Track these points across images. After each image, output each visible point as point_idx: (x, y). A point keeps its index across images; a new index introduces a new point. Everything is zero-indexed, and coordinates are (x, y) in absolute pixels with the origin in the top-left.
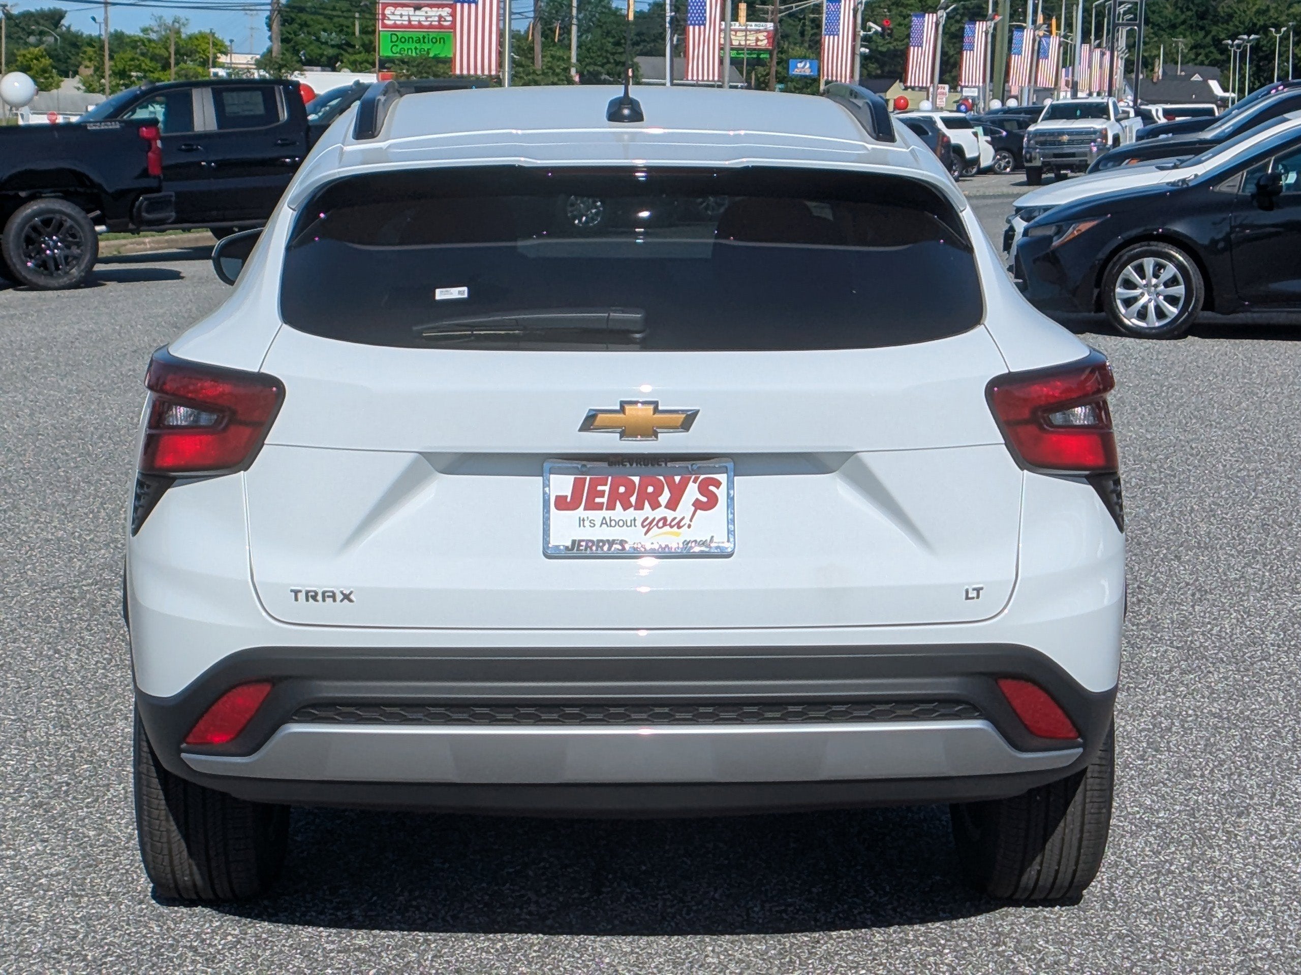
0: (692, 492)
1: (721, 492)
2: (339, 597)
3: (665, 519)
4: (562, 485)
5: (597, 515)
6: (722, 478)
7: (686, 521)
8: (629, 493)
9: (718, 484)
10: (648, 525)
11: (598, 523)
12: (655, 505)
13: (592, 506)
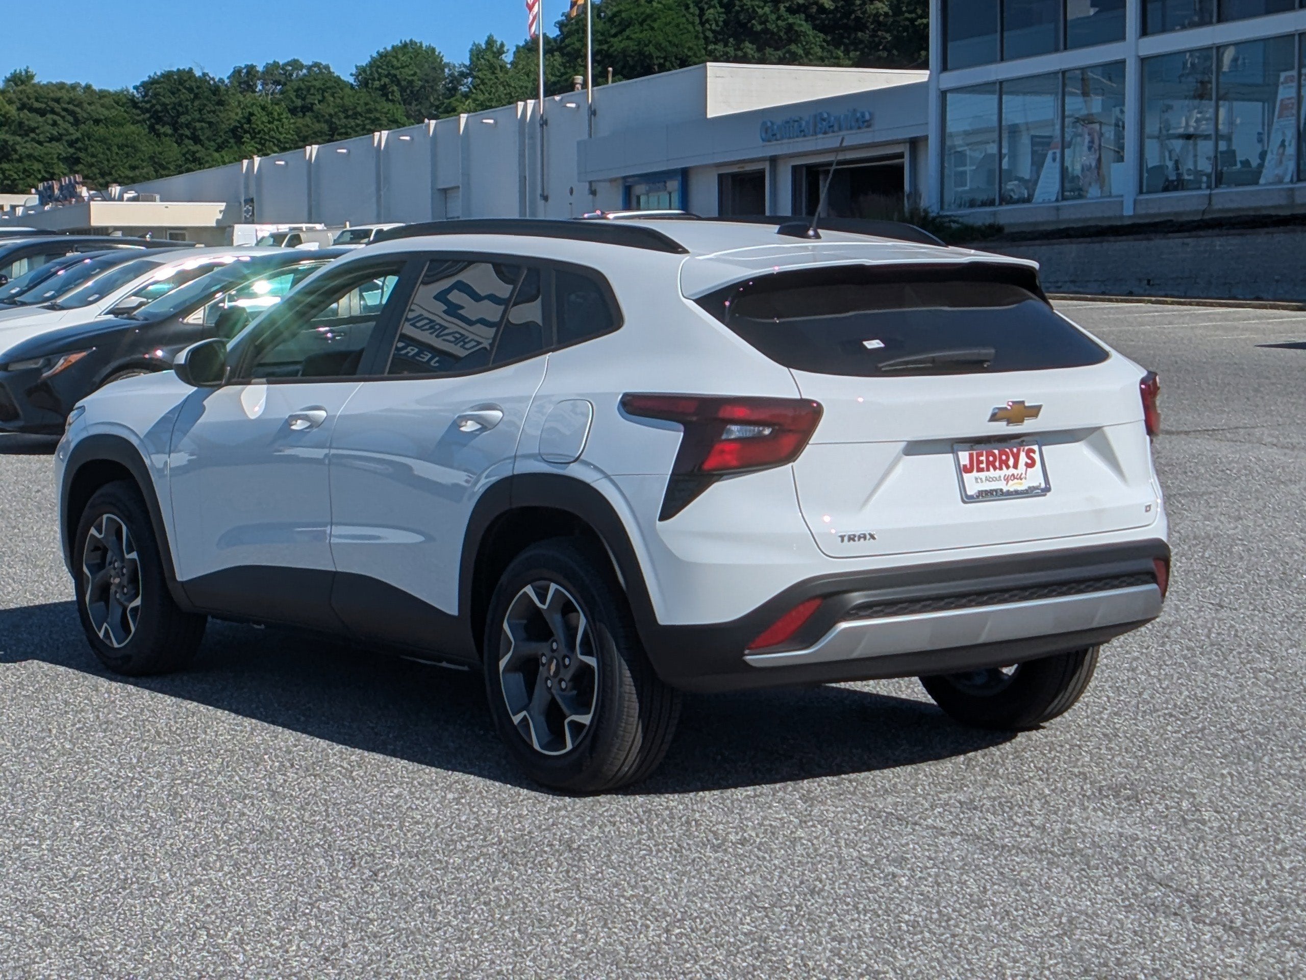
0: (1023, 458)
1: (1036, 456)
2: (868, 537)
3: (1013, 475)
4: (964, 457)
5: (982, 475)
6: (1036, 448)
7: (1023, 476)
8: (995, 460)
9: (1034, 452)
10: (1007, 479)
11: (984, 479)
12: (1008, 467)
13: (980, 470)
